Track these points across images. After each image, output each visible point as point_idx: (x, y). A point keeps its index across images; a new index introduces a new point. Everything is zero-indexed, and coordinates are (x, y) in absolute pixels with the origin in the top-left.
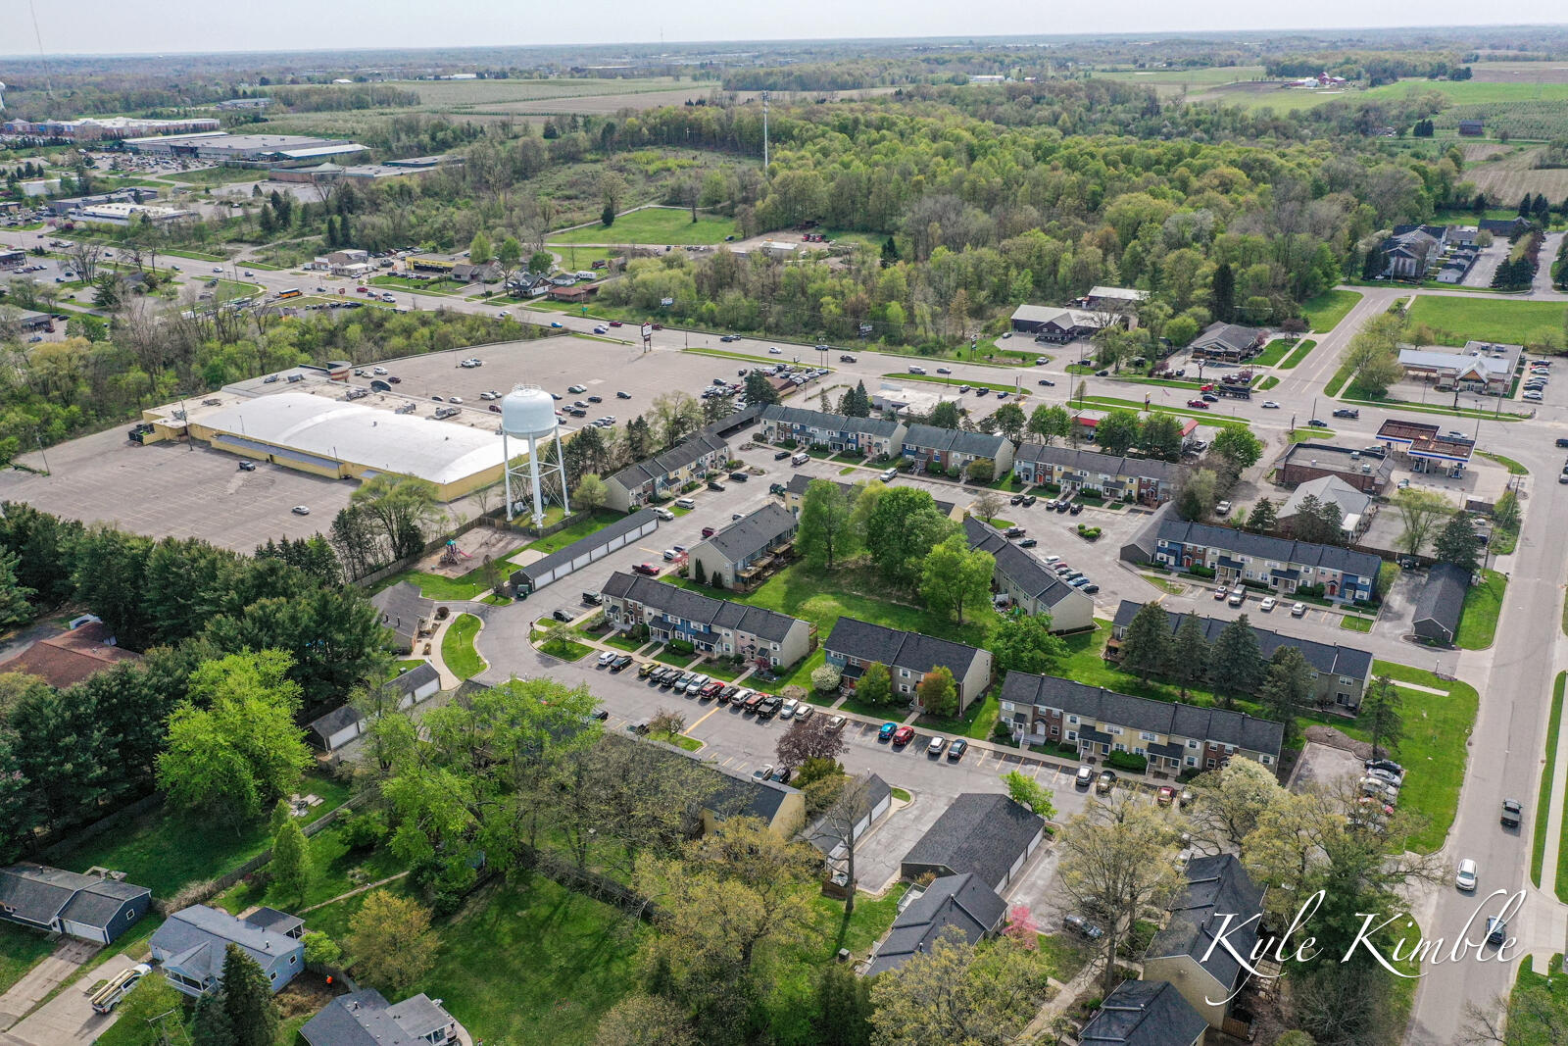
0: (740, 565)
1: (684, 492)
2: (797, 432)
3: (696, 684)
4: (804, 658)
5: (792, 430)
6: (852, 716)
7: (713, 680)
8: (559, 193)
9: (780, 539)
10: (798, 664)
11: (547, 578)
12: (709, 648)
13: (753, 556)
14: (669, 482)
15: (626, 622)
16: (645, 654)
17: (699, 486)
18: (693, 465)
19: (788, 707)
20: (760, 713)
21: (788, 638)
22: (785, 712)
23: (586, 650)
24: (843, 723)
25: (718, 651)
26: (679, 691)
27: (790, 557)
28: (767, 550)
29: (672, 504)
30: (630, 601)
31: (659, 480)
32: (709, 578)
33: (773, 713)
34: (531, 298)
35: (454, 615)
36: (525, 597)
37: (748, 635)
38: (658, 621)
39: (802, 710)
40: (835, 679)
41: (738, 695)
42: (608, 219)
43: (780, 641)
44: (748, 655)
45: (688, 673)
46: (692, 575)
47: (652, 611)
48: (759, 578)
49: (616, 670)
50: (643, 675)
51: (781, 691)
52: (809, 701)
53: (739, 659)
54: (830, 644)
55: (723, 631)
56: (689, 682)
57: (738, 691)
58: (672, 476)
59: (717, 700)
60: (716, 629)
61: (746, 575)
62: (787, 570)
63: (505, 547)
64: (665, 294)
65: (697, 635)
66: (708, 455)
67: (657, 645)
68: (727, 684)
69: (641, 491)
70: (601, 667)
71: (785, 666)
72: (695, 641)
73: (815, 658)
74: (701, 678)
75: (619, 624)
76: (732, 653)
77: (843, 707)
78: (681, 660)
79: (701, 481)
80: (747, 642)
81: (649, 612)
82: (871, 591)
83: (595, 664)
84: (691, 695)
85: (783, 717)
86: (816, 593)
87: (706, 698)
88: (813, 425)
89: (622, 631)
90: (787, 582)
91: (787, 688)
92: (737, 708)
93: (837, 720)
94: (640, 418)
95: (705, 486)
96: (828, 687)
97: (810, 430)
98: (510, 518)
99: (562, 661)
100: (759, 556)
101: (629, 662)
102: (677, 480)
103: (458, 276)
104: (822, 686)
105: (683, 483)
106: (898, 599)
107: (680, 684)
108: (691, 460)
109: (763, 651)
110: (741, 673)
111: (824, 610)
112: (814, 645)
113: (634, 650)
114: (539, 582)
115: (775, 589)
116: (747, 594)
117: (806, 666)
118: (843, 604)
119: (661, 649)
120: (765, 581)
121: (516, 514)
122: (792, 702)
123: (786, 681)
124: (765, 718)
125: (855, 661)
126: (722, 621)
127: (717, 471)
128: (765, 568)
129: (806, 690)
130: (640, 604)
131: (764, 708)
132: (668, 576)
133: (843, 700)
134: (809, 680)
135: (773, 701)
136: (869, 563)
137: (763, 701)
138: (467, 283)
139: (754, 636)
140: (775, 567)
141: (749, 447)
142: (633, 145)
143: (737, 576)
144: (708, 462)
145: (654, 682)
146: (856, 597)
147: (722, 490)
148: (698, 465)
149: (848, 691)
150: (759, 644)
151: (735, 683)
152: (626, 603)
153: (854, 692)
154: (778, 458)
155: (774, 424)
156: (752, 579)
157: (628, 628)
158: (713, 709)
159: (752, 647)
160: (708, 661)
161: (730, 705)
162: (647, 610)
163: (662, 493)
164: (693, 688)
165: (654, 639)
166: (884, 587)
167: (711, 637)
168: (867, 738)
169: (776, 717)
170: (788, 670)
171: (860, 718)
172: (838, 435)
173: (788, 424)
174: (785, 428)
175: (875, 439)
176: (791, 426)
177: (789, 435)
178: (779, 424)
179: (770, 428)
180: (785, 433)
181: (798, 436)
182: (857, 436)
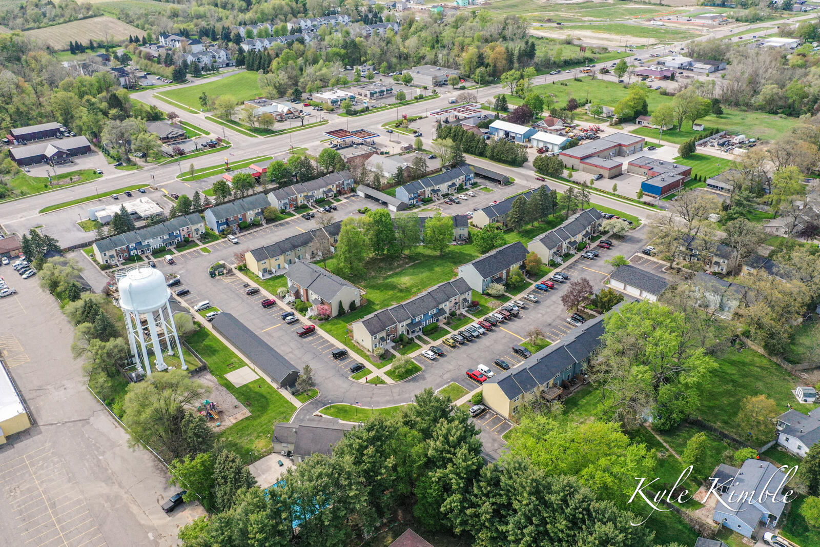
172: (168, 237)
173: (124, 247)
174: (122, 251)
175: (194, 227)
176: (128, 247)
177: (126, 254)
178: (116, 251)
179: (111, 256)
180: (123, 254)
181: (136, 251)
182: (179, 231)
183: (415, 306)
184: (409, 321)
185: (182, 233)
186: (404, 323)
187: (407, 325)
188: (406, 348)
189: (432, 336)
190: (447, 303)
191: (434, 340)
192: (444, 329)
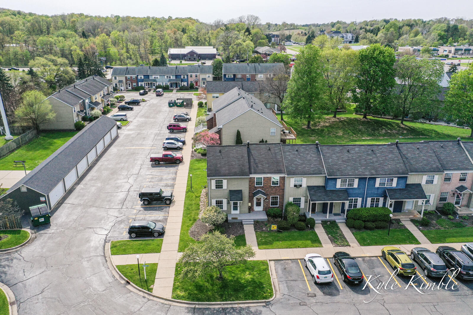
5: (137, 81)
14: (93, 104)
17: (111, 110)
18: (102, 94)
31: (87, 101)
58: (94, 99)
66: (105, 89)
69: (79, 109)
95: (116, 110)
97: (153, 77)
102: (97, 103)
155: (123, 78)
172: (174, 78)
173: (134, 76)
174: (131, 80)
175: (202, 76)
176: (137, 77)
177: (134, 84)
178: (126, 78)
179: (120, 82)
180: (132, 83)
181: (143, 83)
182: (187, 75)
183: (346, 156)
184: (318, 181)
185: (190, 80)
186: (305, 182)
187: (310, 188)
188: (285, 234)
189: (365, 234)
190: (437, 179)
191: (363, 242)
192: (405, 230)
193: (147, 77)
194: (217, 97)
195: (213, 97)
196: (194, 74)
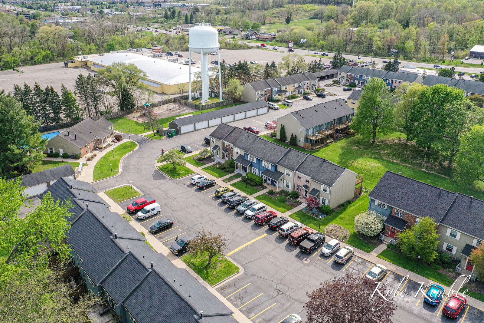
0: (310, 132)
1: (289, 98)
2: (357, 79)
3: (253, 210)
4: (349, 202)
5: (354, 78)
6: (393, 267)
7: (269, 209)
8: (272, 16)
9: (340, 120)
10: (343, 206)
11: (190, 127)
12: (273, 183)
13: (320, 126)
14: (280, 91)
15: (223, 158)
16: (225, 181)
17: (298, 97)
18: (296, 85)
19: (329, 246)
20: (301, 247)
21: (337, 184)
22: (326, 251)
23: (188, 172)
24: (383, 275)
25: (280, 186)
26: (239, 214)
27: (345, 133)
28: (330, 125)
29: (280, 103)
30: (227, 143)
31: (275, 89)
32: (289, 139)
33: (314, 249)
34: (250, 39)
35: (124, 141)
36: (172, 136)
37: (304, 177)
38: (242, 158)
39: (342, 253)
40: (377, 227)
41: (285, 227)
42: (288, 21)
43: (330, 185)
44: (303, 193)
45: (252, 199)
46: (278, 137)
47: (239, 150)
48: (322, 142)
49: (201, 189)
50: (218, 196)
51: (326, 228)
52: (351, 243)
53: (295, 195)
54: (375, 194)
55: (286, 171)
56: (249, 207)
57: (286, 222)
58: (283, 88)
59: (266, 227)
60: (280, 169)
61: (313, 138)
62: (343, 141)
63: (179, 112)
64: (303, 38)
65: (266, 171)
66: (306, 82)
67: (239, 175)
68: (279, 214)
69: (263, 93)
70: (193, 185)
71: (332, 206)
72: (265, 177)
73: (358, 204)
74: (260, 205)
75: (218, 159)
76: (290, 190)
77: (383, 255)
78: (250, 189)
79: (300, 95)
80: (302, 183)
81: (237, 151)
82: (405, 161)
83: (188, 183)
84: (248, 219)
85: (323, 255)
86: (362, 156)
87: (259, 223)
88: (367, 75)
89: (219, 163)
90: (342, 148)
91: (331, 226)
92: (283, 238)
93: (376, 270)
94: (273, 63)
95: (302, 98)
96: (369, 233)
97: (364, 78)
98: (190, 100)
99: (168, 177)
100: (324, 128)
101: (211, 185)
102: (285, 91)
103: (225, 32)
104: (363, 231)
105: (289, 94)
106: (427, 168)
107: (241, 208)
108: (295, 82)
109: (315, 191)
110: (294, 206)
111: (368, 168)
112: (358, 194)
113: (220, 176)
114: (184, 129)
115: (333, 151)
116: (312, 151)
117: (350, 209)
118: (384, 165)
119: (240, 179)
120: (327, 145)
121: (194, 99)
122: (333, 242)
123: (332, 220)
124: (306, 253)
125: (399, 212)
126: (286, 163)
127: (310, 91)
128: (328, 137)
129: (349, 231)
130: (232, 145)
131: (307, 244)
132: (264, 136)
133: (383, 247)
134: (351, 222)
135: (315, 238)
136: (403, 142)
137: (305, 236)
138: (227, 34)
139: (309, 178)
140: (334, 137)
141: (330, 85)
142: (303, 3)
143: (307, 139)
144: (305, 86)
145: (224, 203)
146: (392, 163)
147: (310, 100)
148: (299, 86)
149: (389, 240)
150: (313, 185)
151: (287, 215)
152: (223, 143)
153: (395, 242)
154: (345, 90)
155: (345, 75)
156: (317, 142)
157: (223, 162)
158: (262, 233)
159: (306, 187)
160: (271, 193)
161: (277, 234)
162: (236, 150)
163: (276, 97)
164: (249, 213)
165: (237, 171)
166: (416, 158)
167: (276, 175)
168: (410, 299)
169: (316, 254)
170: (333, 211)
171: (400, 270)
174: (351, 77)
178: (348, 74)
179: (342, 77)
180: (350, 80)
181: (357, 81)
182: (392, 81)
185: (394, 85)
193: (361, 76)
194: (354, 103)
195: (352, 103)
196: (398, 81)
